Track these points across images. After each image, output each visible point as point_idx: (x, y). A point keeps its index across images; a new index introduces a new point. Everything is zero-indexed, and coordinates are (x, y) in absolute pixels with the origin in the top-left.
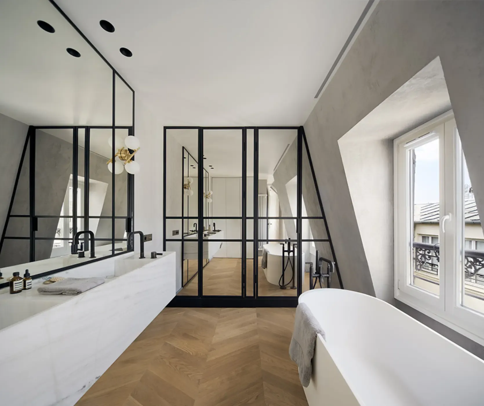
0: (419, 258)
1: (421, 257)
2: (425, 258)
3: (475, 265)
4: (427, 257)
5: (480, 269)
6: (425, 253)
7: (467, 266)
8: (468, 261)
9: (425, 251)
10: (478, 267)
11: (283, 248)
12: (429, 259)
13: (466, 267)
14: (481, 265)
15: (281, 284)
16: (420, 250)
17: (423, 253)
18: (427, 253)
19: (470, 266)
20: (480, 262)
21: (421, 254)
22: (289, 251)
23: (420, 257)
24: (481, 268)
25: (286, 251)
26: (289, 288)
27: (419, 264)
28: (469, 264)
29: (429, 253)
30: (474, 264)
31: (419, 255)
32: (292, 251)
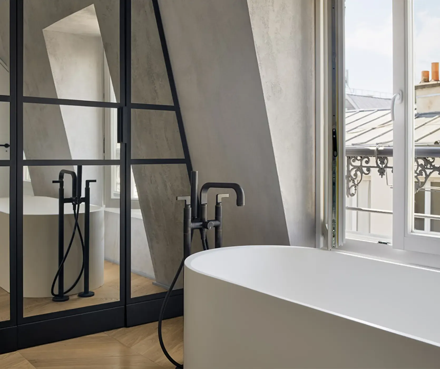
0: (353, 175)
1: (356, 171)
2: (362, 172)
3: (426, 170)
4: (365, 170)
5: (431, 173)
6: (361, 164)
7: (417, 173)
8: (418, 165)
9: (361, 160)
10: (428, 171)
11: (62, 190)
12: (368, 172)
13: (416, 175)
14: (432, 167)
15: (56, 292)
16: (354, 161)
17: (359, 165)
18: (364, 164)
19: (420, 171)
20: (431, 163)
21: (355, 167)
22: (76, 200)
23: (353, 173)
24: (433, 172)
25: (68, 200)
26: (76, 297)
27: (353, 184)
28: (420, 168)
29: (367, 162)
30: (425, 167)
31: (352, 169)
32: (83, 200)
